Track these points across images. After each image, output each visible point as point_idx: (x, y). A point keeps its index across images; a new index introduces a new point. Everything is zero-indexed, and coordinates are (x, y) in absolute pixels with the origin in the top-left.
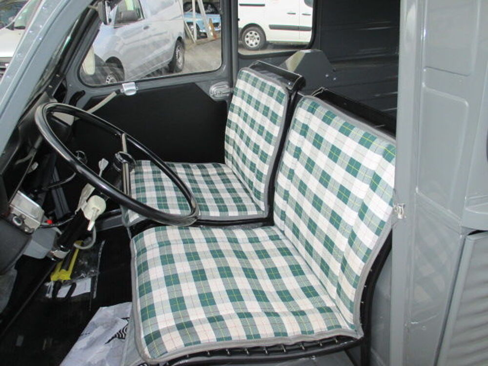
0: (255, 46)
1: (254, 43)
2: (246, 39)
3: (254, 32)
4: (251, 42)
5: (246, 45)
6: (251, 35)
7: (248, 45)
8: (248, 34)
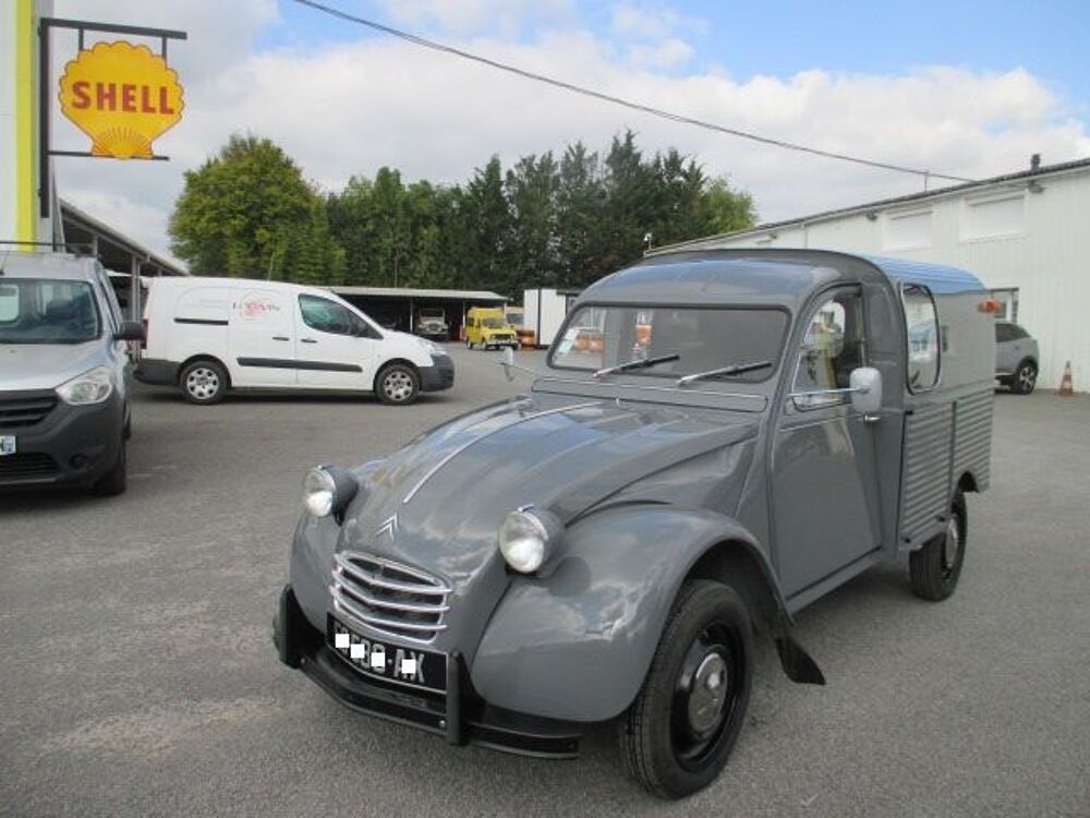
0: (207, 396)
1: (205, 391)
2: (189, 384)
3: (205, 371)
4: (199, 389)
5: (191, 395)
6: (200, 376)
7: (194, 394)
8: (194, 374)
